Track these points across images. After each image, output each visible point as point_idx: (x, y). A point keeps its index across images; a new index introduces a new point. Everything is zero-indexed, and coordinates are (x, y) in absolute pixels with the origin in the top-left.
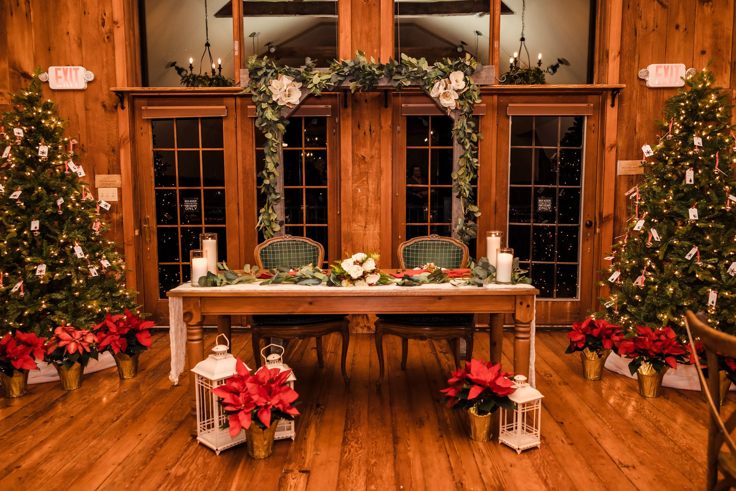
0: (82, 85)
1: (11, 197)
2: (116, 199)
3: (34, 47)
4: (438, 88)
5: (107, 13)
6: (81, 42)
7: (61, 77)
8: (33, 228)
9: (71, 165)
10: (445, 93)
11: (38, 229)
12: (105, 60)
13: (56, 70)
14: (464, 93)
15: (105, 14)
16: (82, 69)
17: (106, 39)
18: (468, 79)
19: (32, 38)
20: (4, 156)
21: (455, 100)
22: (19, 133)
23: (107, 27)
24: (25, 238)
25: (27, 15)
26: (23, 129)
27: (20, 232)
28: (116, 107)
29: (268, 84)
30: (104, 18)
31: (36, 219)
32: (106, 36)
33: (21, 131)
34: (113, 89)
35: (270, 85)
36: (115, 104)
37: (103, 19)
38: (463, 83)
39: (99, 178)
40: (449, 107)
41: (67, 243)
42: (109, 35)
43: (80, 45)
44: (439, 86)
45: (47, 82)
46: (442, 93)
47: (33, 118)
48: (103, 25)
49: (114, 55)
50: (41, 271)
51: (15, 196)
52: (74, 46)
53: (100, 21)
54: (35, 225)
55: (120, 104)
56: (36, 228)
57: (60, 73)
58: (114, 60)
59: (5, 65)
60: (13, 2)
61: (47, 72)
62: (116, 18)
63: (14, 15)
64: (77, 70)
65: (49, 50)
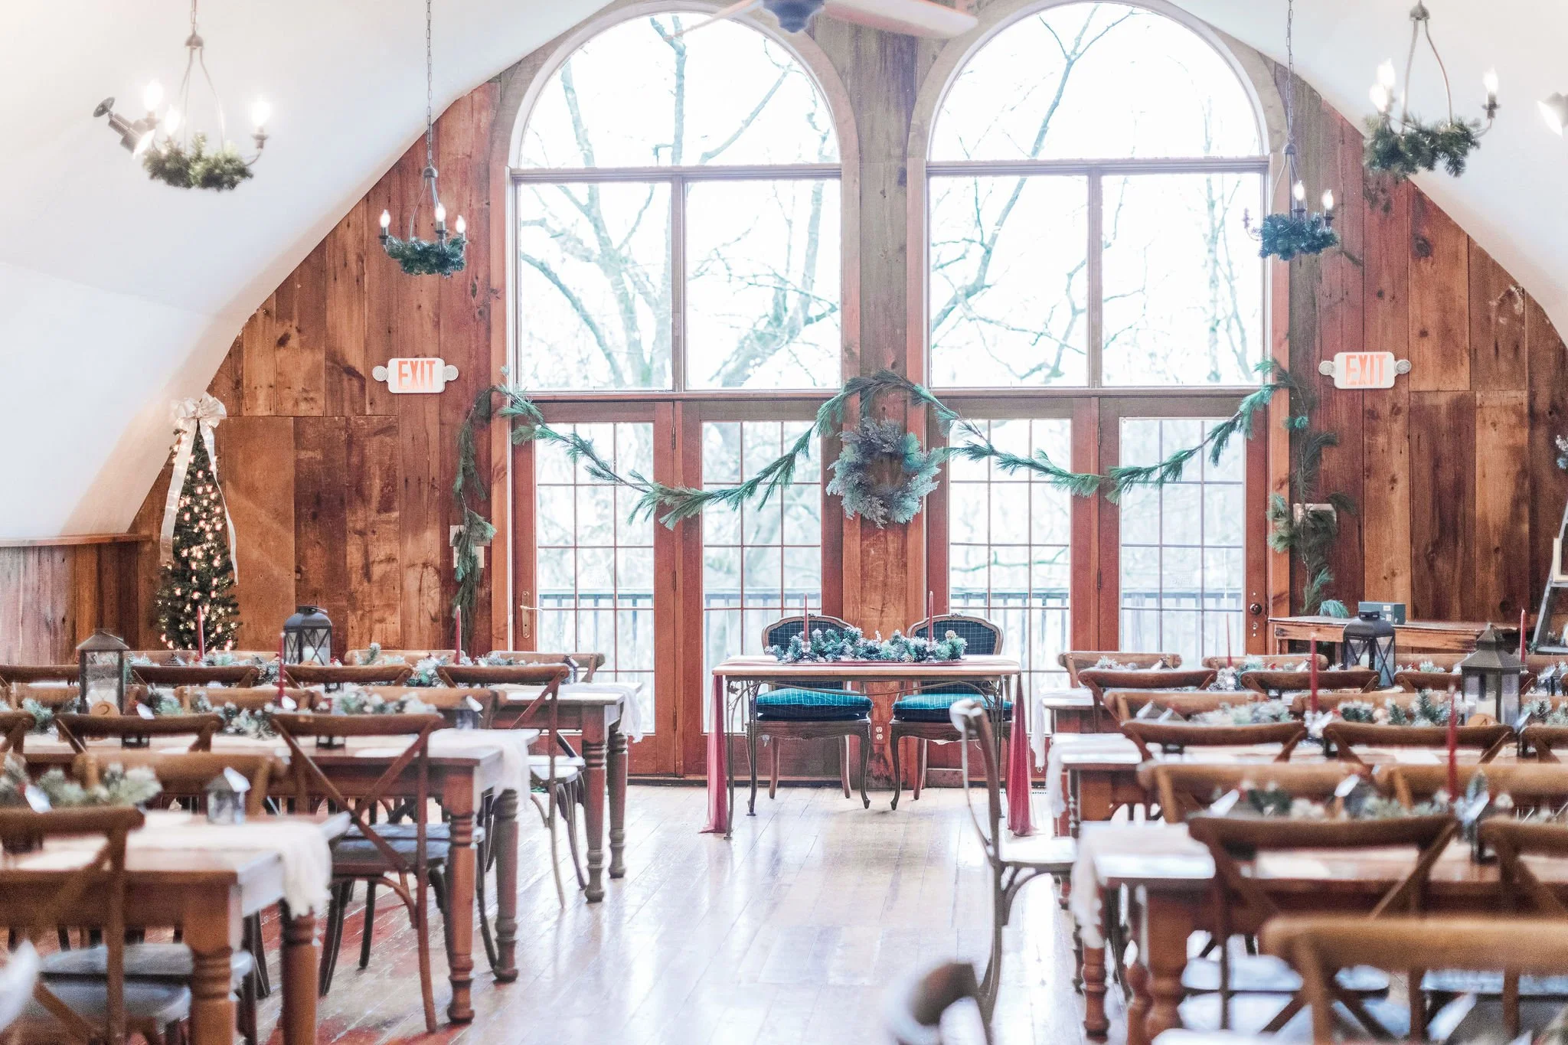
0: (437, 386)
3: (367, 328)
5: (481, 276)
6: (439, 320)
7: (406, 375)
12: (474, 347)
13: (400, 363)
15: (478, 278)
16: (439, 362)
17: (477, 316)
19: (364, 315)
23: (480, 297)
25: (359, 280)
30: (477, 283)
32: (478, 311)
37: (474, 285)
42: (482, 308)
43: (437, 324)
45: (385, 382)
48: (474, 293)
49: (489, 340)
52: (428, 327)
53: (470, 288)
57: (407, 368)
58: (489, 347)
59: (321, 356)
60: (338, 262)
61: (386, 366)
62: (495, 283)
63: (339, 281)
64: (431, 364)
65: (389, 332)
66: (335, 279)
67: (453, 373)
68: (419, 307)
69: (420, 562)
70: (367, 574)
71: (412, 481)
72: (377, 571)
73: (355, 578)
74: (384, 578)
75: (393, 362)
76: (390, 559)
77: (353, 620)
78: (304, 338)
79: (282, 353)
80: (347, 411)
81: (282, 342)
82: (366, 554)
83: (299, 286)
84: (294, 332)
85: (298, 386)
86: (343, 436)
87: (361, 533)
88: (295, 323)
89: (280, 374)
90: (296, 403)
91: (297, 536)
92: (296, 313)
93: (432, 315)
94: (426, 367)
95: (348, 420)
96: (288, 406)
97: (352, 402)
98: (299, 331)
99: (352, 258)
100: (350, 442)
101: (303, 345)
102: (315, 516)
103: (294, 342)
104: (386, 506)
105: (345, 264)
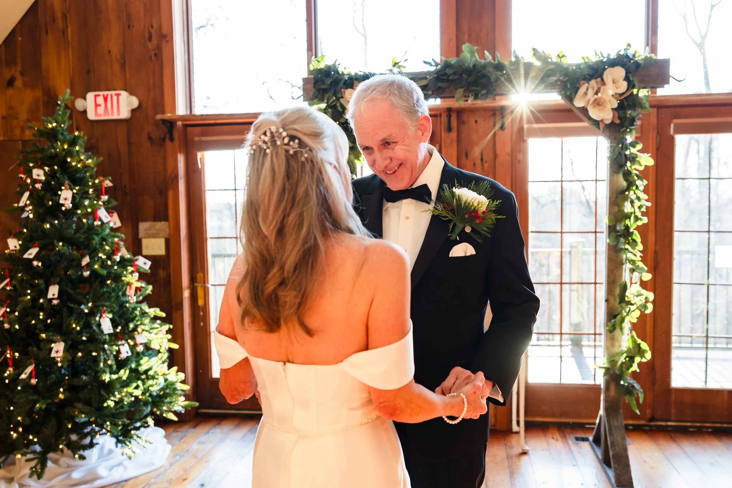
0: (124, 114)
1: (26, 256)
2: (162, 252)
3: (71, 70)
4: (586, 94)
5: (155, 25)
6: (124, 62)
7: (100, 105)
8: (50, 296)
9: (102, 213)
10: (596, 100)
11: (56, 296)
12: (151, 82)
13: (96, 96)
14: (626, 98)
15: (152, 27)
16: (124, 94)
17: (153, 58)
18: (631, 79)
19: (69, 60)
20: (21, 204)
21: (613, 109)
22: (38, 175)
23: (155, 42)
24: (41, 308)
25: (64, 32)
26: (44, 170)
27: (35, 300)
28: (164, 139)
29: (339, 95)
30: (152, 31)
31: (54, 284)
32: (153, 53)
33: (41, 172)
34: (159, 117)
35: (342, 97)
36: (162, 136)
37: (150, 33)
38: (625, 84)
39: (143, 226)
40: (602, 121)
41: (92, 313)
42: (156, 51)
43: (123, 66)
44: (587, 89)
45: (85, 112)
46: (592, 100)
47: (56, 155)
48: (150, 39)
49: (162, 76)
50: (57, 352)
51: (30, 254)
52: (117, 67)
53: (147, 35)
54: (53, 291)
55: (168, 136)
56: (54, 295)
57: (100, 100)
58: (162, 82)
59: (39, 93)
60: (49, 19)
61: (85, 99)
62: (165, 31)
63: (50, 34)
64: (118, 95)
65: (88, 72)
66: (47, 33)
67: (135, 102)
68: (109, 52)
75: (90, 96)
78: (26, 79)
79: (10, 92)
81: (11, 83)
83: (20, 39)
84: (18, 75)
85: (24, 116)
88: (19, 68)
89: (10, 108)
90: (23, 130)
92: (19, 60)
93: (119, 57)
94: (115, 98)
96: (18, 132)
98: (22, 74)
99: (58, 14)
101: (25, 85)
103: (19, 83)
105: (54, 21)
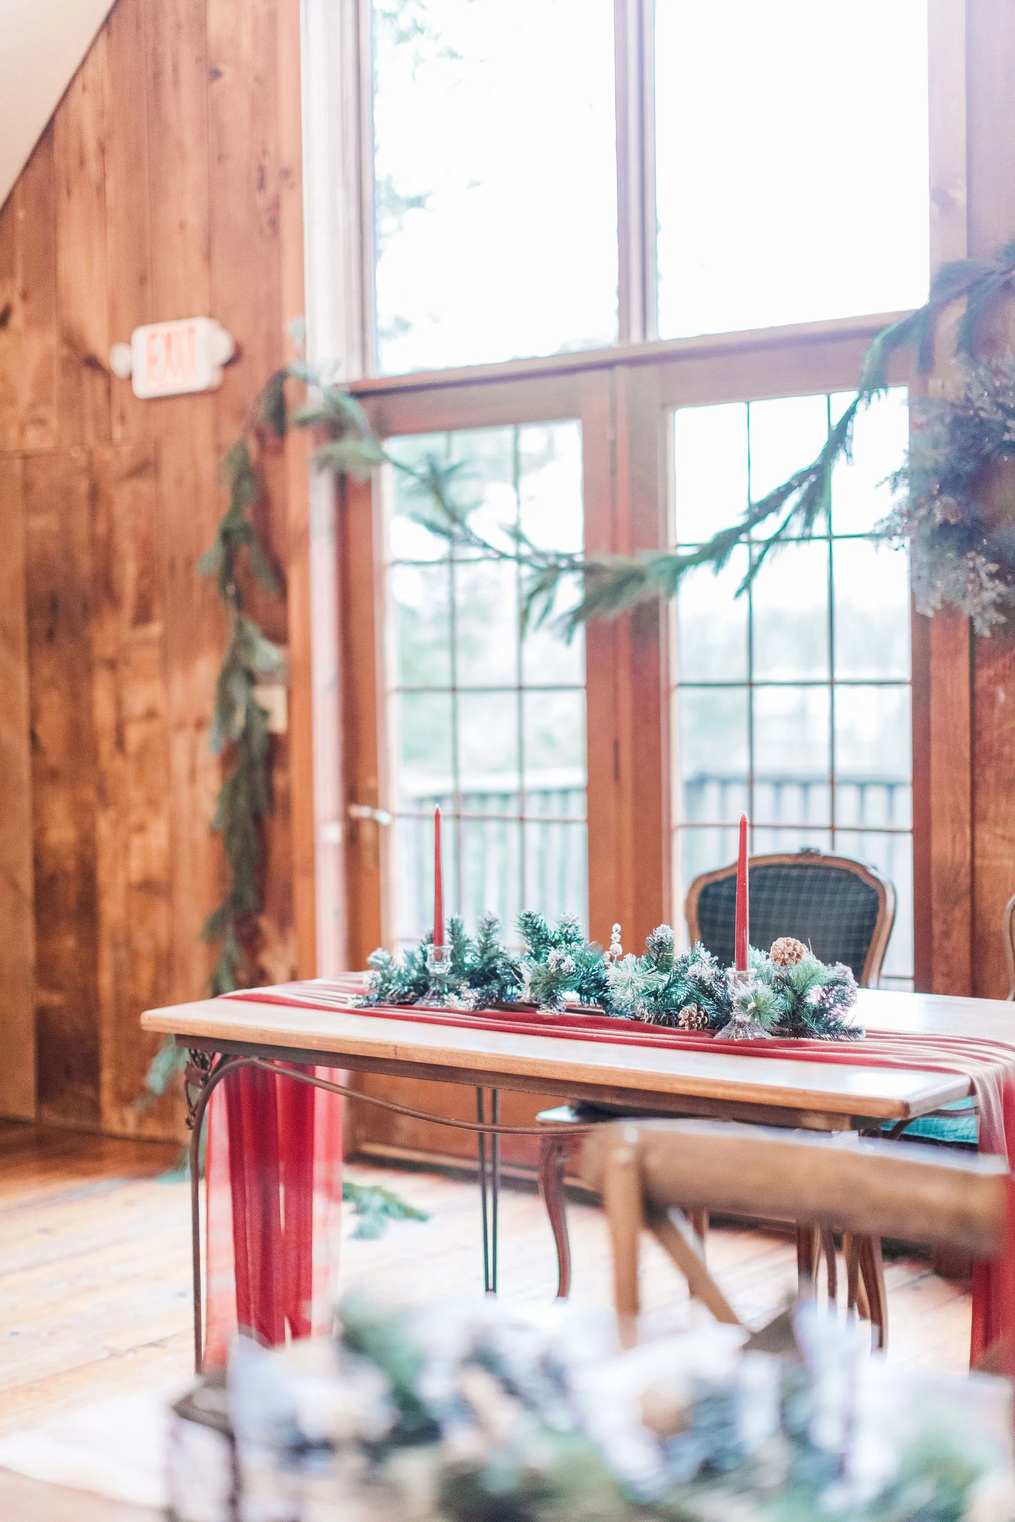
0: (207, 376)
2: (279, 723)
3: (110, 278)
6: (210, 248)
7: (158, 359)
13: (151, 336)
15: (265, 153)
16: (204, 325)
19: (107, 255)
23: (269, 190)
30: (265, 162)
32: (266, 219)
37: (262, 170)
42: (272, 212)
43: (208, 257)
45: (130, 377)
48: (262, 184)
52: (195, 261)
53: (256, 175)
59: (52, 339)
60: (74, 161)
63: (74, 195)
65: (142, 280)
66: (69, 193)
67: (226, 345)
68: (182, 226)
69: (191, 719)
70: (120, 743)
71: (180, 564)
72: (134, 735)
73: (106, 746)
74: (145, 749)
75: (140, 337)
76: (151, 714)
77: (104, 826)
78: (30, 308)
79: (2, 341)
80: (90, 439)
82: (119, 703)
84: (17, 301)
85: (25, 396)
86: (83, 486)
87: (112, 665)
88: (19, 282)
90: (22, 431)
91: (32, 670)
92: (19, 265)
93: (200, 237)
94: (185, 338)
95: (90, 454)
96: (13, 435)
97: (97, 420)
98: (25, 296)
99: (91, 147)
100: (95, 495)
101: (29, 322)
102: (51, 635)
103: (18, 318)
104: (143, 616)
105: (82, 163)
